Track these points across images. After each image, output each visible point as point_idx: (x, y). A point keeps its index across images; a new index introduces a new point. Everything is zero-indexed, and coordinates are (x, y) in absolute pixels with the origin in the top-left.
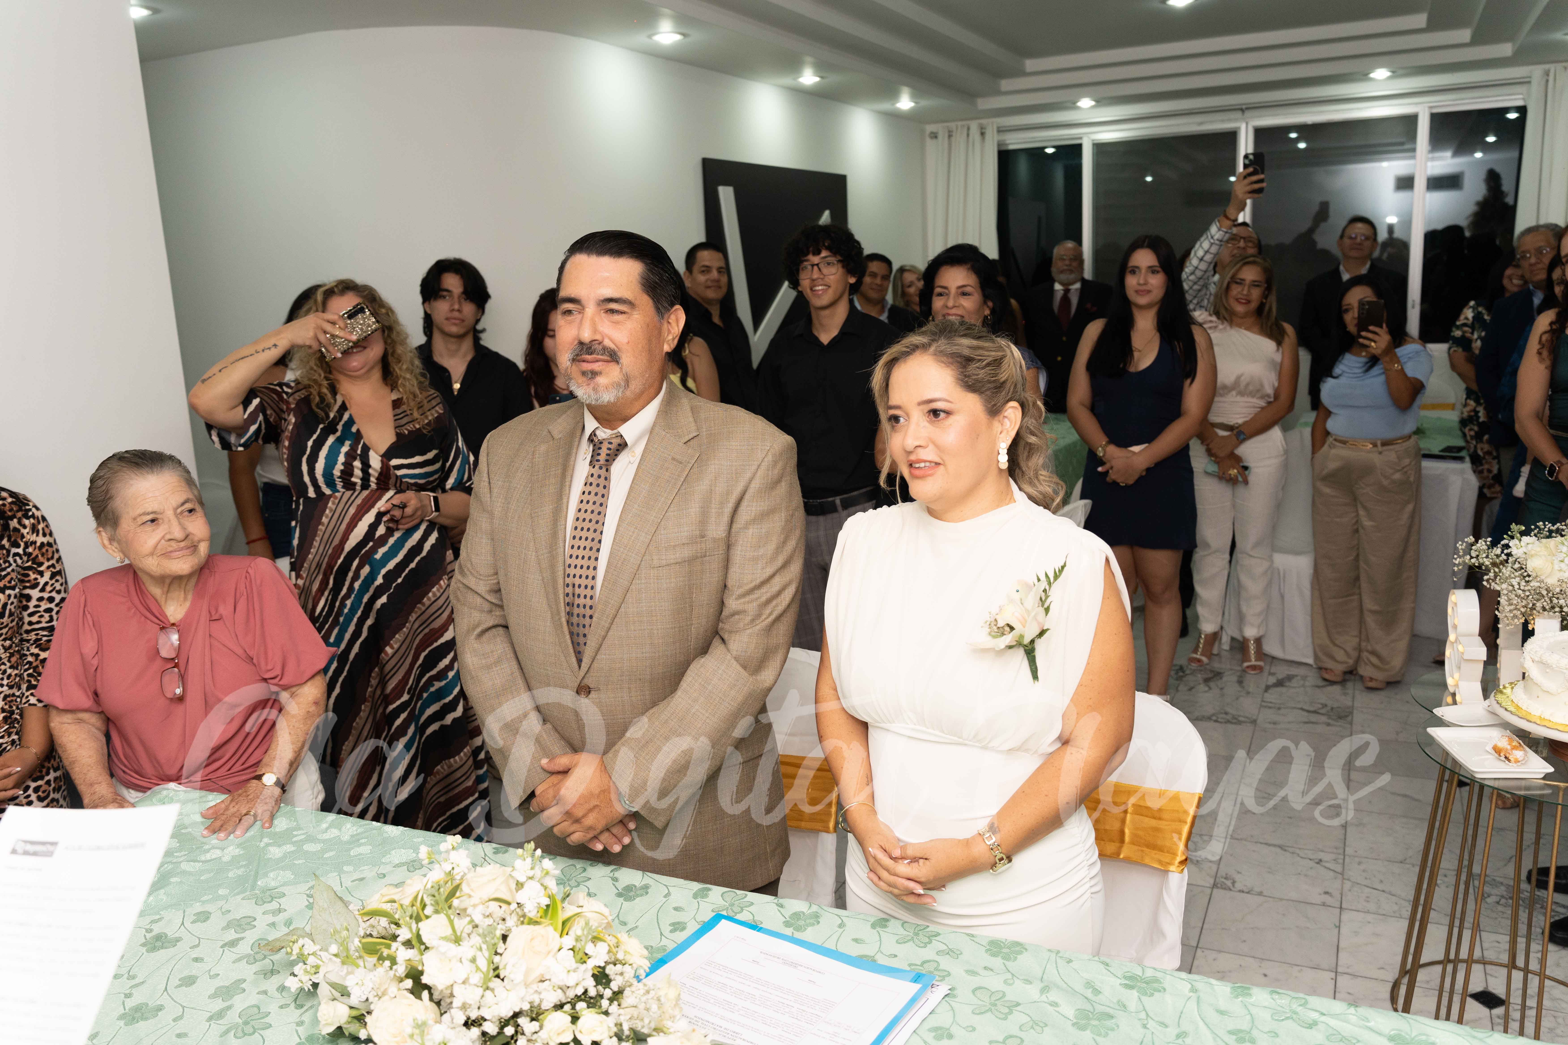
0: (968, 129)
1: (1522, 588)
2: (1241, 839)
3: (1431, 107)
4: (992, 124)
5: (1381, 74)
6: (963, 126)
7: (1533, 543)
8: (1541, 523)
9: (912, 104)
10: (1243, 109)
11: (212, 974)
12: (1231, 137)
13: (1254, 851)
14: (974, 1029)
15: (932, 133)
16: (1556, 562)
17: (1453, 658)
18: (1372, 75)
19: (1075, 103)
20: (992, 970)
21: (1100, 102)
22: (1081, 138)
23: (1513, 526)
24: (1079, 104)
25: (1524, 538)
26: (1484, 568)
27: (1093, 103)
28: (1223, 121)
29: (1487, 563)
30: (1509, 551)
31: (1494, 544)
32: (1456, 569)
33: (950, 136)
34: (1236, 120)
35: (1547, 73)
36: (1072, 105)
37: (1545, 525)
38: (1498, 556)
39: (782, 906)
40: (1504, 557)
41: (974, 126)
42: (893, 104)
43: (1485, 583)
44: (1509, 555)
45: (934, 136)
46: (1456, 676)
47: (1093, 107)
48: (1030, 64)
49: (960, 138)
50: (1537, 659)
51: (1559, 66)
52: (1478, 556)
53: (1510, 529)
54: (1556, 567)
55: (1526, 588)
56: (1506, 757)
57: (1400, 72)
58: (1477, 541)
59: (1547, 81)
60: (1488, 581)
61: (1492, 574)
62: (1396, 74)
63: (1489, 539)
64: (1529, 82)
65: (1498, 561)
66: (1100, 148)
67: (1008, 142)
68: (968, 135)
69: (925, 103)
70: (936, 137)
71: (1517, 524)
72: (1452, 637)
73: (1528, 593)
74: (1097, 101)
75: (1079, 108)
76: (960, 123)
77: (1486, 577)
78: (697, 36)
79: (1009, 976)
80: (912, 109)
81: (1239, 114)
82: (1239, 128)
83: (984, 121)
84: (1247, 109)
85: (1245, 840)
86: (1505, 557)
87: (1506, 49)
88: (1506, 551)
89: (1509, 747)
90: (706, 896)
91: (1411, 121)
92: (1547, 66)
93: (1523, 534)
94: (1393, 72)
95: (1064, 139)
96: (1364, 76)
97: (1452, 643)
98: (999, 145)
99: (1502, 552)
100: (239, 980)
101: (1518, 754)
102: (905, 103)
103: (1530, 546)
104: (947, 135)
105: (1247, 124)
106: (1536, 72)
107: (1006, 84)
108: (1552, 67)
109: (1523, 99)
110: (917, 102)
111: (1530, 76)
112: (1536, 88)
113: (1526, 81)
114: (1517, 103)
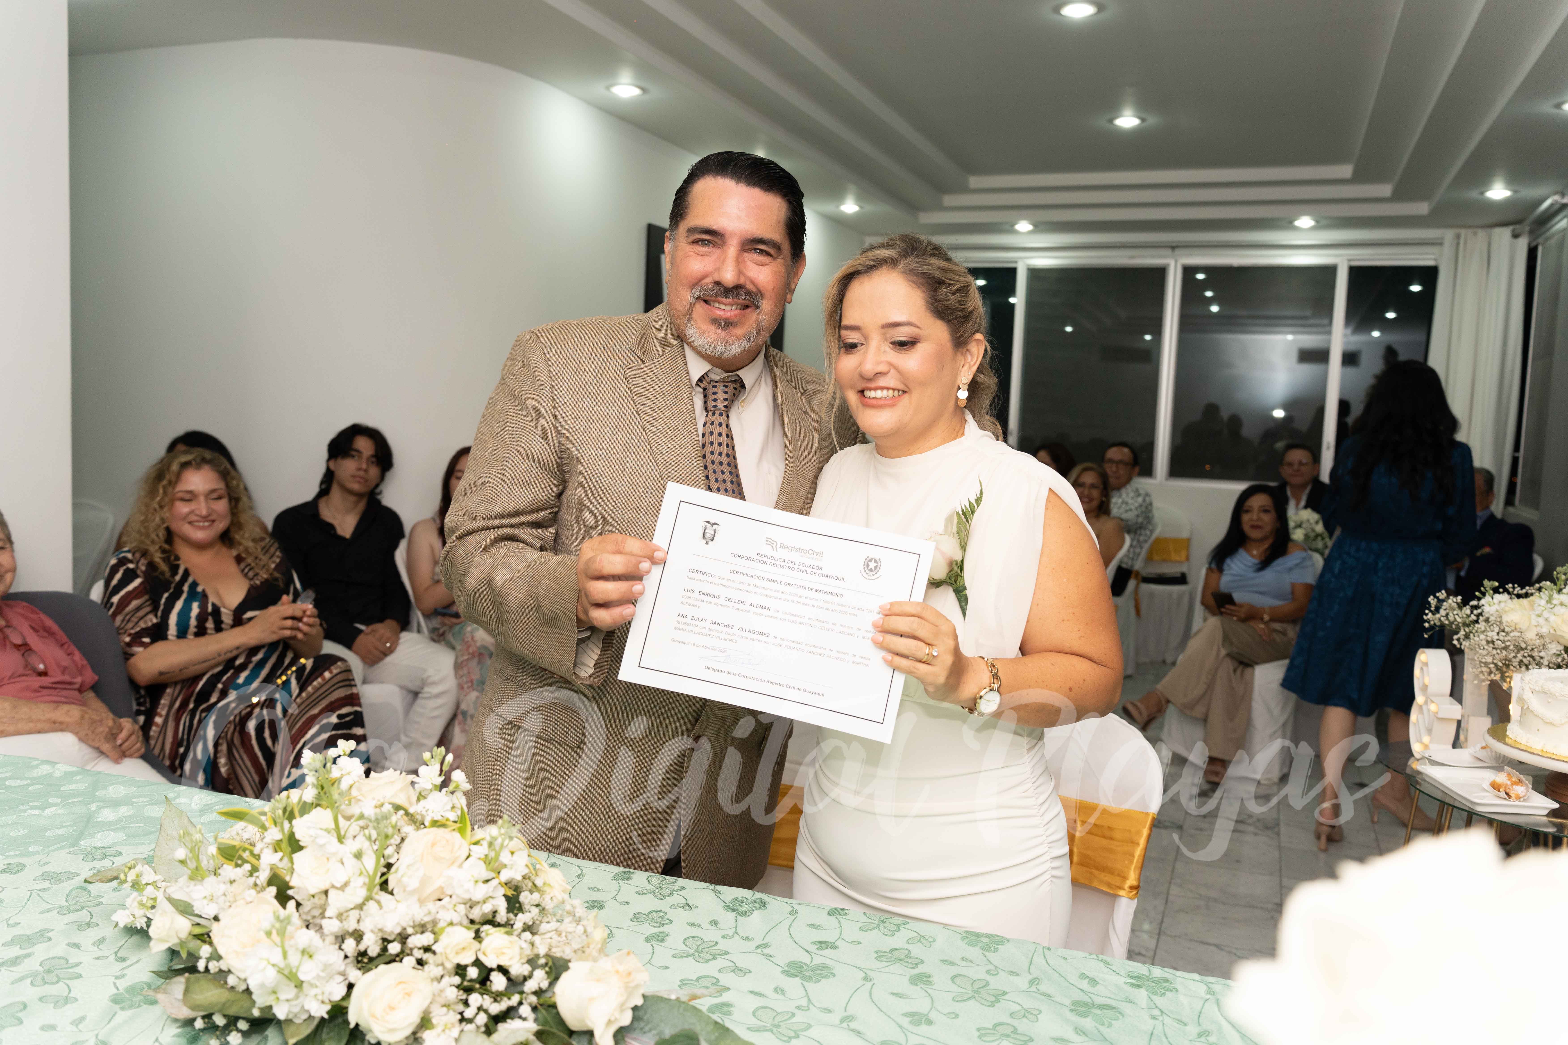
1: (1502, 638)
2: (1175, 936)
3: (1349, 260)
5: (1305, 222)
7: (1505, 602)
8: (1510, 585)
9: (856, 209)
10: (1173, 247)
11: (10, 922)
12: (1160, 273)
13: (1189, 949)
14: (957, 1016)
16: (1533, 617)
17: (1421, 721)
18: (1297, 223)
19: (1013, 226)
20: (971, 961)
21: (1039, 227)
22: (1016, 262)
23: (1486, 582)
24: (1017, 227)
25: (1497, 596)
26: (1454, 626)
27: (1031, 227)
28: (1153, 257)
29: (1459, 620)
30: (1479, 611)
31: (1465, 603)
32: (1426, 625)
34: (1165, 257)
35: (1458, 237)
36: (1010, 228)
37: (1514, 588)
38: (1469, 616)
39: (720, 893)
40: (1473, 617)
42: (839, 207)
43: (1455, 642)
44: (1478, 616)
46: (1426, 739)
47: (1032, 231)
48: (975, 181)
50: (1537, 689)
51: (1469, 232)
52: (1447, 615)
53: (1482, 585)
54: (1534, 623)
55: (1506, 639)
56: (1507, 793)
57: (1324, 222)
58: (1448, 597)
59: (1458, 243)
60: (1458, 640)
61: (1462, 633)
62: (1320, 224)
63: (1459, 598)
64: (1442, 244)
65: (1467, 621)
66: (1035, 274)
69: (870, 208)
71: (1489, 580)
72: (1419, 699)
73: (1508, 644)
74: (1034, 225)
75: (1016, 231)
77: (1455, 637)
78: (657, 93)
79: (992, 967)
80: (856, 214)
81: (1168, 252)
82: (1168, 265)
84: (1177, 247)
85: (1179, 937)
86: (1475, 618)
87: (1422, 208)
88: (1475, 612)
89: (1509, 782)
90: (629, 879)
91: (1330, 271)
92: (1458, 231)
93: (1496, 591)
94: (1317, 222)
95: (999, 262)
96: (1288, 223)
97: (1421, 707)
99: (1472, 612)
100: (45, 930)
101: (1520, 790)
102: (850, 206)
103: (1502, 605)
105: (1176, 262)
106: (1448, 235)
107: (949, 200)
108: (1463, 232)
109: (1435, 260)
110: (861, 207)
111: (1442, 239)
112: (1447, 250)
113: (1437, 243)
114: (1430, 263)
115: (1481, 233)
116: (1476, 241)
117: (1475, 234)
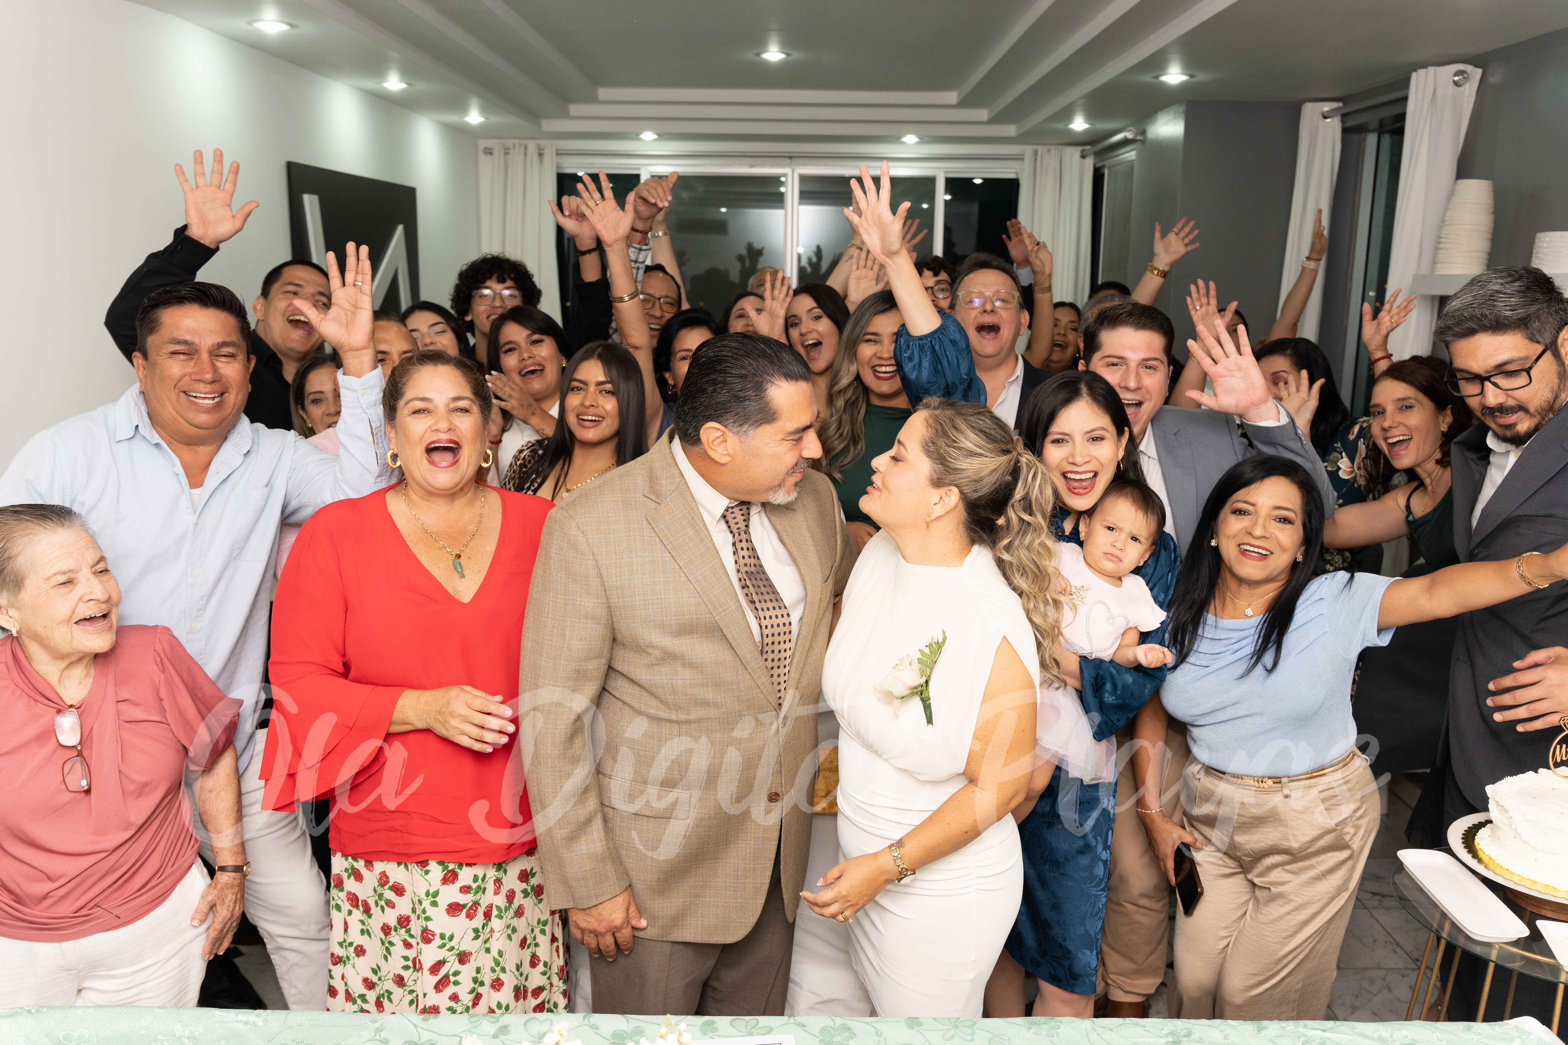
0: (526, 148)
3: (946, 172)
4: (551, 147)
5: (911, 139)
6: (520, 145)
9: (482, 119)
10: (791, 157)
12: (778, 183)
15: (486, 148)
18: (903, 139)
19: (638, 135)
21: (662, 136)
22: (639, 169)
24: (642, 136)
27: (655, 137)
28: (772, 166)
33: (506, 154)
34: (783, 166)
35: (1036, 153)
36: (635, 136)
41: (532, 146)
42: (461, 118)
45: (489, 152)
47: (655, 140)
48: (603, 93)
49: (516, 157)
51: (1046, 148)
57: (926, 139)
59: (1036, 160)
62: (923, 140)
64: (1023, 159)
67: (565, 165)
68: (525, 154)
69: (496, 119)
70: (491, 153)
74: (658, 135)
75: (641, 139)
76: (517, 142)
80: (480, 124)
81: (787, 162)
82: (786, 175)
83: (543, 143)
84: (795, 157)
87: (1011, 130)
91: (930, 182)
92: (1035, 147)
94: (920, 138)
95: (624, 168)
96: (896, 139)
98: (558, 167)
102: (474, 117)
104: (502, 152)
105: (793, 171)
106: (1027, 150)
107: (575, 109)
108: (1040, 148)
109: (1016, 173)
110: (486, 118)
111: (1023, 155)
112: (1027, 165)
113: (1019, 158)
114: (1012, 176)
115: (1054, 151)
116: (1050, 157)
117: (1049, 151)
